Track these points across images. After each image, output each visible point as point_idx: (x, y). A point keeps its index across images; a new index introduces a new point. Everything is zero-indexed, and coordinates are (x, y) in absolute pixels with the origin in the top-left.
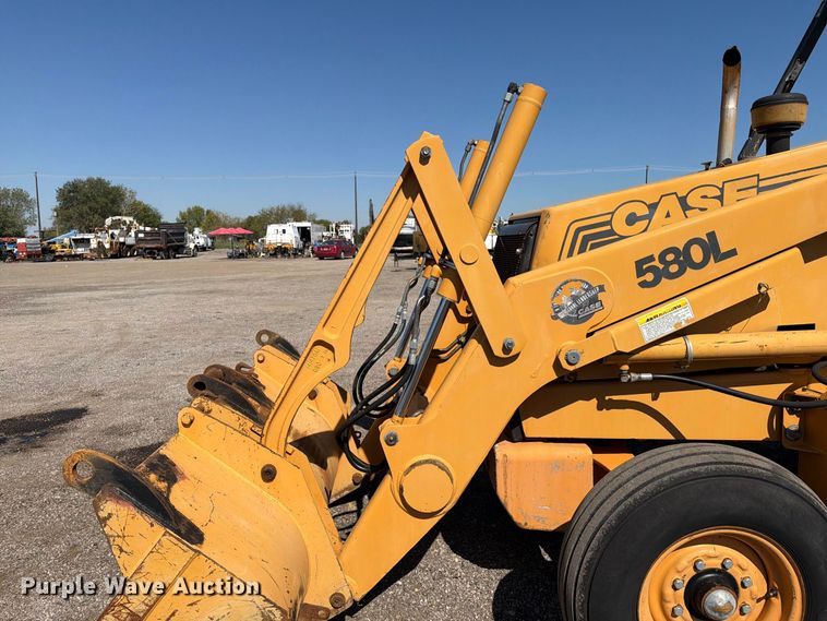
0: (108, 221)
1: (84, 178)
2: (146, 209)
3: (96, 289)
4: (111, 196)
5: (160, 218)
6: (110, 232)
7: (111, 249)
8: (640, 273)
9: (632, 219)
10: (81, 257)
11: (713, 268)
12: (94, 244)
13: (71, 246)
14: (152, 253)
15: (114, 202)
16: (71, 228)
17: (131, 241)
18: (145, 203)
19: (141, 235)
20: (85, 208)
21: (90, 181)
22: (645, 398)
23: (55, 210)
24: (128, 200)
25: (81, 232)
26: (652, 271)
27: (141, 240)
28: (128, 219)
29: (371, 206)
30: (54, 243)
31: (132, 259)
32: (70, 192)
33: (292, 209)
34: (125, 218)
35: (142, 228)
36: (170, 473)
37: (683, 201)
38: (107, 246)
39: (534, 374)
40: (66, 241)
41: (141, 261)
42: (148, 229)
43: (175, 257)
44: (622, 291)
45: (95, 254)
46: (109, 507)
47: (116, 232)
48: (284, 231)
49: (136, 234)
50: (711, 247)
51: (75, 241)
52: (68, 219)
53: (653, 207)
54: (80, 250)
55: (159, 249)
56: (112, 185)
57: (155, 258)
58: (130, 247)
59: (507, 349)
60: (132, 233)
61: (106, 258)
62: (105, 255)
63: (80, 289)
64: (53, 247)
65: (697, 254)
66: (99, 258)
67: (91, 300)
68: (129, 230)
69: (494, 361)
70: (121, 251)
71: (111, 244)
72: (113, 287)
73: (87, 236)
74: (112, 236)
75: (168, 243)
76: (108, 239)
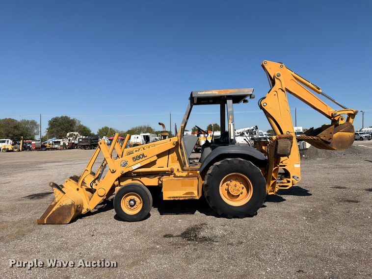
0: (68, 134)
1: (60, 116)
2: (85, 128)
3: (60, 162)
4: (70, 123)
5: (90, 131)
6: (69, 138)
7: (68, 145)
8: (133, 159)
9: (136, 151)
10: (56, 149)
11: (144, 159)
12: (62, 144)
13: (53, 144)
14: (84, 147)
15: (71, 125)
16: (53, 137)
17: (76, 142)
18: (84, 125)
19: (81, 140)
20: (59, 128)
21: (62, 117)
22: (139, 179)
23: (47, 129)
24: (77, 125)
25: (57, 138)
26: (135, 159)
27: (81, 142)
28: (76, 133)
29: (176, 126)
30: (46, 143)
31: (77, 149)
32: (54, 122)
33: (145, 127)
34: (75, 133)
35: (81, 137)
36: (63, 187)
37: (144, 148)
38: (67, 144)
39: (118, 174)
40: (51, 142)
41: (80, 150)
42: (84, 137)
43: (94, 149)
44: (131, 162)
45: (62, 148)
46: (54, 188)
47: (71, 138)
48: (138, 138)
49: (79, 139)
50: (143, 155)
51: (55, 142)
52: (52, 133)
53: (139, 149)
54: (56, 146)
55: (87, 146)
56: (71, 118)
57: (86, 149)
58: (76, 144)
59: (113, 171)
60: (77, 139)
61: (66, 149)
62: (66, 148)
63: (55, 162)
64: (46, 145)
65: (141, 156)
66: (63, 149)
67: (58, 165)
68: (76, 138)
69: (112, 172)
70: (72, 146)
71: (69, 143)
72: (67, 161)
73: (59, 140)
74: (69, 140)
75: (91, 143)
76: (68, 141)
